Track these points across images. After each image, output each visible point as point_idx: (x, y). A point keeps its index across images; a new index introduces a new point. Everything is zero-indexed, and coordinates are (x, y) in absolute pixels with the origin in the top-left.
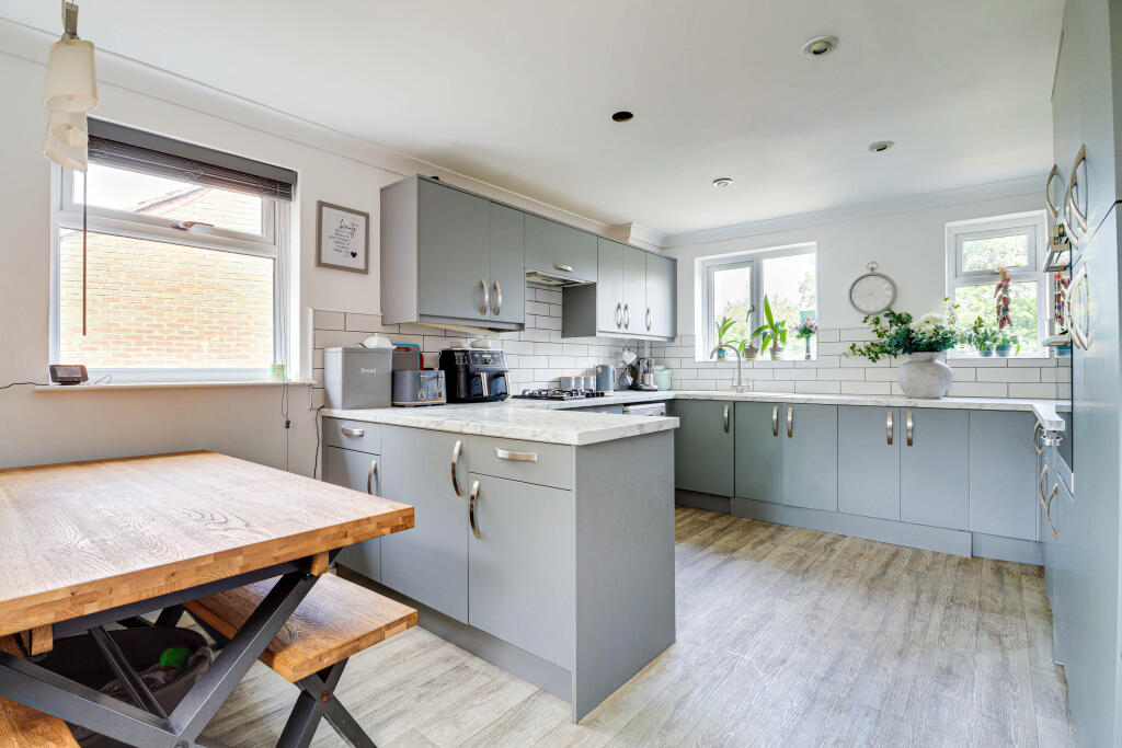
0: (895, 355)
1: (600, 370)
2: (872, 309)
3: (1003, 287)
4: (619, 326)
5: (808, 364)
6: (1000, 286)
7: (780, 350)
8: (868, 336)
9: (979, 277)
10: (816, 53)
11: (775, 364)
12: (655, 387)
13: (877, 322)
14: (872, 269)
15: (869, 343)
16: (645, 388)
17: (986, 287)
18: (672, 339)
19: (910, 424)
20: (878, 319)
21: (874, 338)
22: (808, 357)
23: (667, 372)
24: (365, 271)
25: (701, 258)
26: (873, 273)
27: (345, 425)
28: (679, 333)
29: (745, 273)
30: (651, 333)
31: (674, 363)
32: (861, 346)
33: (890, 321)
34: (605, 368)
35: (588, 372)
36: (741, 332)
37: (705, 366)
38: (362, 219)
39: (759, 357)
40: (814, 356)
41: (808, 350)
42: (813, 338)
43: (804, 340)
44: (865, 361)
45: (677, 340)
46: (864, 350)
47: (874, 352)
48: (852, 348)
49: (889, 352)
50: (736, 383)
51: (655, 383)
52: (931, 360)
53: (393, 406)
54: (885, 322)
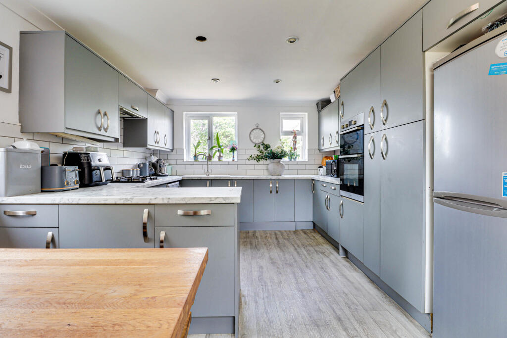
0: (266, 160)
1: (142, 165)
2: (257, 142)
3: (295, 137)
4: (156, 142)
5: (233, 163)
6: (294, 137)
7: (222, 157)
8: (255, 152)
9: (288, 133)
10: (290, 42)
11: (220, 163)
12: (167, 174)
13: (259, 147)
14: (257, 126)
15: (256, 155)
16: (162, 175)
17: (290, 137)
18: (172, 150)
19: (277, 185)
20: (259, 146)
21: (258, 153)
22: (233, 160)
23: (170, 166)
24: (9, 91)
25: (186, 112)
26: (257, 128)
27: (8, 209)
28: (175, 147)
29: (206, 122)
30: (166, 147)
31: (172, 162)
32: (253, 156)
33: (264, 147)
34: (144, 164)
35: (135, 167)
36: (204, 149)
37: (188, 163)
38: (8, 50)
39: (213, 160)
40: (236, 159)
41: (233, 157)
42: (236, 152)
43: (232, 153)
44: (254, 162)
45: (174, 151)
46: (255, 157)
47: (258, 158)
48: (251, 157)
49: (264, 159)
50: (206, 172)
51: (166, 172)
52: (279, 162)
53: (42, 191)
54: (262, 147)
